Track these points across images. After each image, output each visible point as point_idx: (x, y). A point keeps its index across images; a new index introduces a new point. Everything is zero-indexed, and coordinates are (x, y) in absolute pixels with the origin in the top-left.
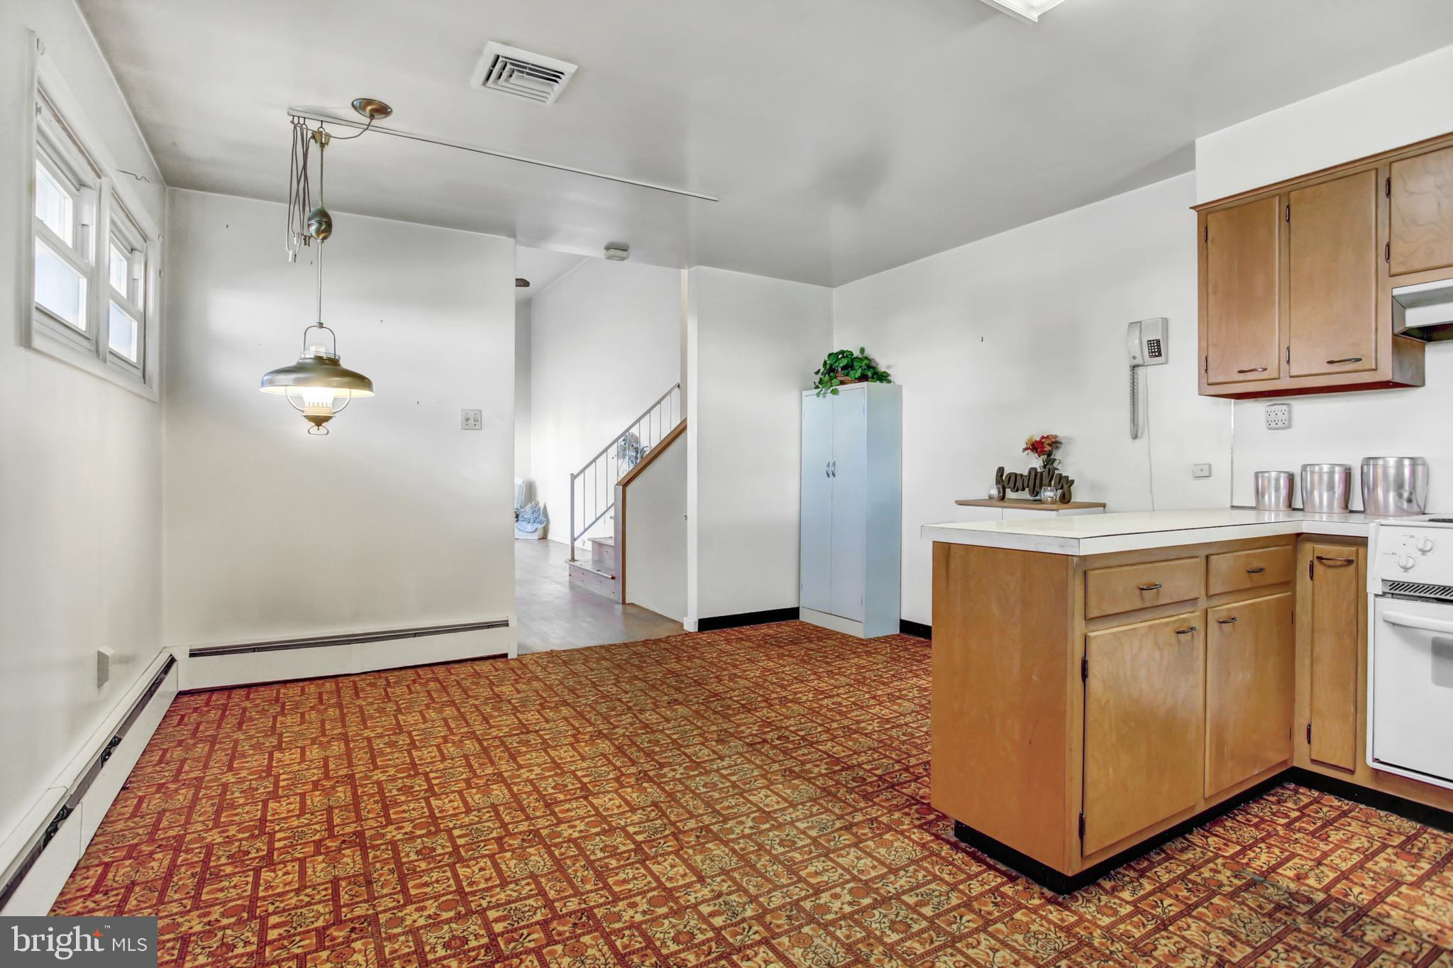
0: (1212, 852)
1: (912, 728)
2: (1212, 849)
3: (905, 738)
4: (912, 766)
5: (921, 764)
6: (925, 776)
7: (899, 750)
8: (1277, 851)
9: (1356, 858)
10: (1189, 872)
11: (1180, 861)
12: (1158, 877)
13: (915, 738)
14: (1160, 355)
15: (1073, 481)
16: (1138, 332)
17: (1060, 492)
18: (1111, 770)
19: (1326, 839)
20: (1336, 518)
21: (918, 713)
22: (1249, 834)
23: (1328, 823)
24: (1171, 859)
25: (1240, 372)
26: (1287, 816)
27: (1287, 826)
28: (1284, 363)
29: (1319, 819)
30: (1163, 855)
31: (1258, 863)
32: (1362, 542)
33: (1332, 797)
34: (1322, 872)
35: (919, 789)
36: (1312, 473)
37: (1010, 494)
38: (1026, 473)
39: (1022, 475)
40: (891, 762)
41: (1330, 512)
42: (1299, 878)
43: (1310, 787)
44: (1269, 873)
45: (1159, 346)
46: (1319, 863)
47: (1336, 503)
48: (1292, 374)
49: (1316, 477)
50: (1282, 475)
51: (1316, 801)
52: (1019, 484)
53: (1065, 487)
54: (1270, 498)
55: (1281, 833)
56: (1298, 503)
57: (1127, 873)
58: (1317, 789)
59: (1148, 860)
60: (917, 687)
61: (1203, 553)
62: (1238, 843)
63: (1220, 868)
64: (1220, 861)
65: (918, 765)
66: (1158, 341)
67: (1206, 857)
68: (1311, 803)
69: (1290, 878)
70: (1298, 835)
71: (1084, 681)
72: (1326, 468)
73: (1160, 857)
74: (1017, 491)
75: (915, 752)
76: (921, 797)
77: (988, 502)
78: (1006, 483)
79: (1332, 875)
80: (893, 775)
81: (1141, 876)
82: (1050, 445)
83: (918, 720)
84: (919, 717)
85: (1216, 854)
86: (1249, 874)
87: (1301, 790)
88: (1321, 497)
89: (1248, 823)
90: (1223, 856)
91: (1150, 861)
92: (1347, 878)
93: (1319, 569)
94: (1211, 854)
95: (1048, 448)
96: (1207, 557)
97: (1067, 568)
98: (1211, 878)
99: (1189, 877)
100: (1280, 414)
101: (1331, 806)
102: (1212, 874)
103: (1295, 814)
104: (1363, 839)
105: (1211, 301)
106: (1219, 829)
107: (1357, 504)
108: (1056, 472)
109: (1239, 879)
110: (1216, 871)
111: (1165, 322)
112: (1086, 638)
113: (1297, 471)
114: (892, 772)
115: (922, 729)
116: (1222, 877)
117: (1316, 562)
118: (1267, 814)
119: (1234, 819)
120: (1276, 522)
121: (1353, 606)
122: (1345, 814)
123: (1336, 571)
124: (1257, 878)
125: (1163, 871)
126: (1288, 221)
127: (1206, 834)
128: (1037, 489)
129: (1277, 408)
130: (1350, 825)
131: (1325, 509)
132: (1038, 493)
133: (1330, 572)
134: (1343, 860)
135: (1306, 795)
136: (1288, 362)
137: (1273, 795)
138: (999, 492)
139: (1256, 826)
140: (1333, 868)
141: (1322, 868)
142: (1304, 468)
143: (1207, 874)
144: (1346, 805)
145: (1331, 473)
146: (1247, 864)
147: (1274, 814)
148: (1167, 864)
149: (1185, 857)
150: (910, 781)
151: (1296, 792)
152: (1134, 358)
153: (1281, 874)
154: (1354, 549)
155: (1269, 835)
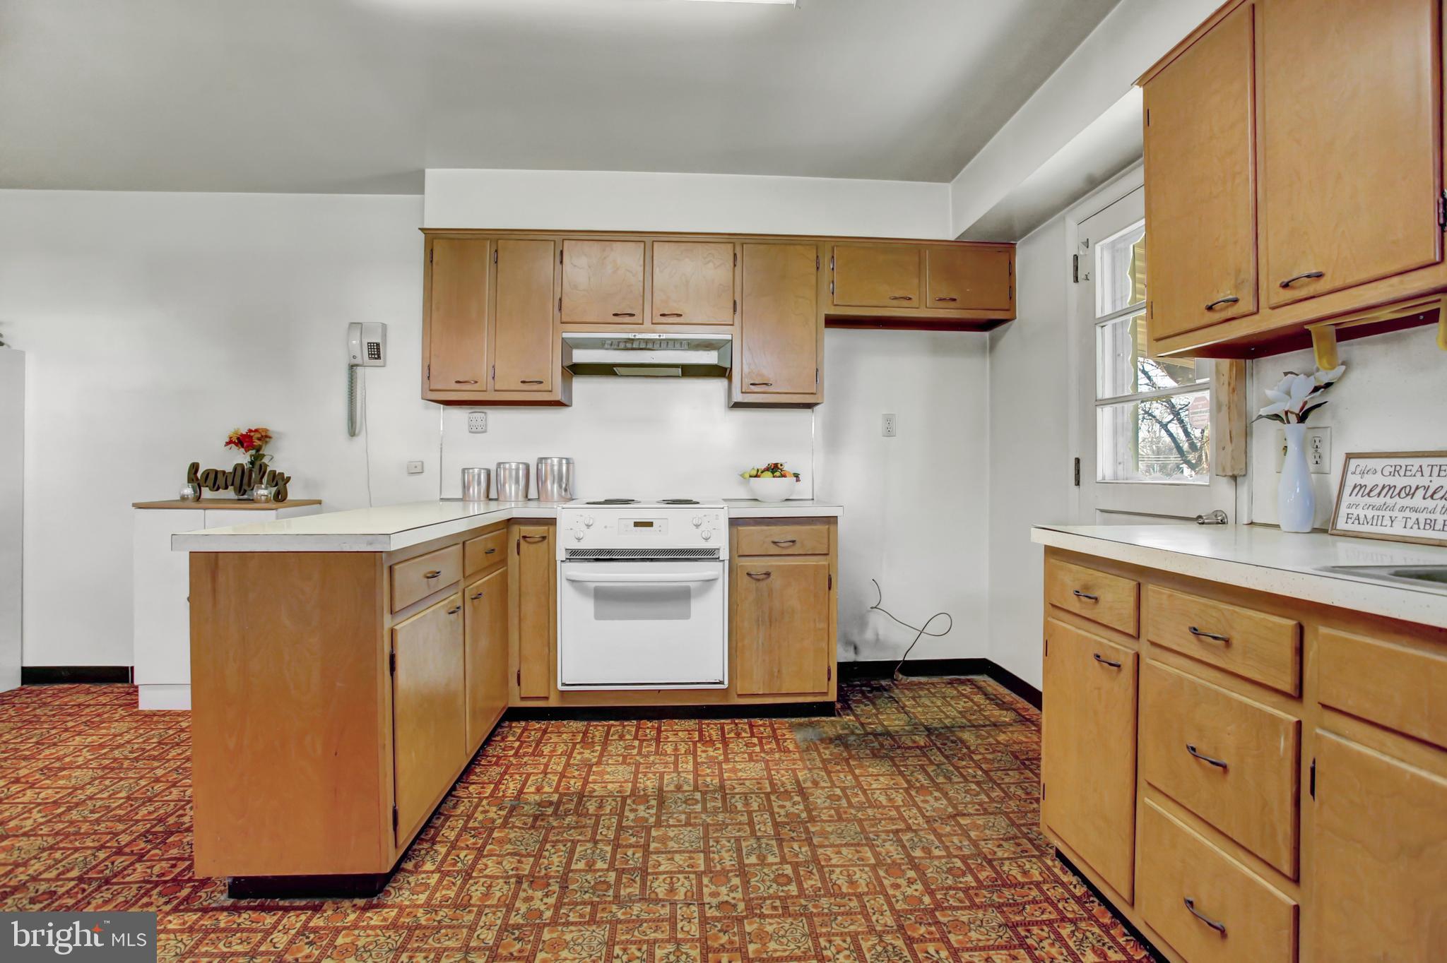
0: (476, 798)
1: (102, 799)
2: (475, 795)
3: (97, 815)
4: (126, 845)
5: (138, 837)
6: (152, 849)
7: (95, 833)
8: (517, 777)
9: (564, 759)
10: (467, 822)
11: (456, 816)
12: (446, 837)
13: (114, 809)
14: (379, 357)
15: (289, 479)
16: (359, 334)
17: (274, 490)
18: (413, 754)
19: (542, 755)
20: (520, 504)
21: (103, 778)
22: (495, 772)
23: (539, 742)
24: (449, 818)
25: (458, 382)
26: (512, 748)
27: (516, 755)
28: (490, 378)
29: (532, 741)
30: (443, 818)
31: (510, 791)
32: (551, 522)
33: (534, 722)
34: (550, 779)
35: (151, 867)
36: (505, 469)
37: (207, 493)
38: (229, 469)
39: (224, 472)
40: (89, 852)
41: (517, 501)
42: (539, 790)
43: (518, 720)
44: (520, 796)
45: (378, 349)
46: (545, 773)
47: (520, 493)
48: (496, 388)
49: (507, 472)
50: (482, 471)
51: (525, 729)
52: (221, 481)
53: (279, 483)
54: (474, 491)
55: (514, 762)
56: (493, 495)
57: (421, 847)
58: (523, 720)
59: (432, 827)
60: (87, 746)
61: (461, 540)
62: (490, 783)
63: (487, 807)
64: (485, 802)
65: (134, 840)
66: (378, 345)
67: (474, 804)
68: (523, 732)
69: (533, 793)
70: (526, 759)
71: (392, 674)
72: (514, 466)
73: (441, 820)
74: (218, 489)
75: (121, 827)
76: (158, 876)
77: (182, 503)
78: (202, 483)
79: (556, 778)
80: (101, 867)
81: (434, 844)
82: (259, 439)
83: (107, 787)
84: (107, 782)
85: (479, 798)
86: (507, 803)
87: (513, 725)
88: (511, 489)
89: (490, 764)
90: (485, 797)
91: (435, 827)
92: (564, 776)
93: (523, 545)
94: (476, 800)
95: (257, 443)
96: (464, 543)
97: (375, 565)
98: (485, 820)
99: (469, 826)
100: (479, 420)
101: (535, 729)
102: (484, 815)
103: (517, 744)
104: (562, 745)
105: (435, 315)
106: (473, 778)
107: (533, 493)
108: (268, 469)
109: (504, 810)
110: (485, 812)
111: (384, 327)
112: (392, 632)
113: (493, 468)
114: (97, 865)
115: (118, 796)
116: (491, 815)
117: (522, 541)
118: (499, 752)
119: (479, 765)
120: (481, 514)
121: (546, 571)
122: (545, 732)
123: (534, 545)
124: (514, 803)
125: (448, 831)
126: (496, 262)
127: (466, 785)
128: (245, 487)
129: (477, 415)
130: (551, 738)
131: (513, 499)
132: (245, 491)
133: (533, 547)
134: (557, 765)
135: (518, 727)
136: (493, 378)
137: (498, 735)
138: (195, 491)
139: (496, 764)
140: (555, 773)
141: (549, 776)
142: (499, 464)
143: (480, 817)
144: (542, 725)
145: (517, 470)
146: (503, 796)
147: (504, 750)
148: (448, 823)
149: (458, 811)
150: (132, 864)
151: (511, 727)
152: (354, 357)
153: (527, 793)
154: (546, 528)
155: (508, 767)
